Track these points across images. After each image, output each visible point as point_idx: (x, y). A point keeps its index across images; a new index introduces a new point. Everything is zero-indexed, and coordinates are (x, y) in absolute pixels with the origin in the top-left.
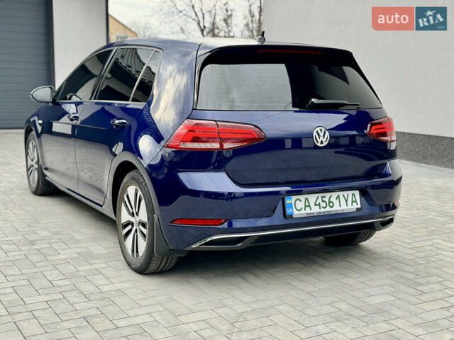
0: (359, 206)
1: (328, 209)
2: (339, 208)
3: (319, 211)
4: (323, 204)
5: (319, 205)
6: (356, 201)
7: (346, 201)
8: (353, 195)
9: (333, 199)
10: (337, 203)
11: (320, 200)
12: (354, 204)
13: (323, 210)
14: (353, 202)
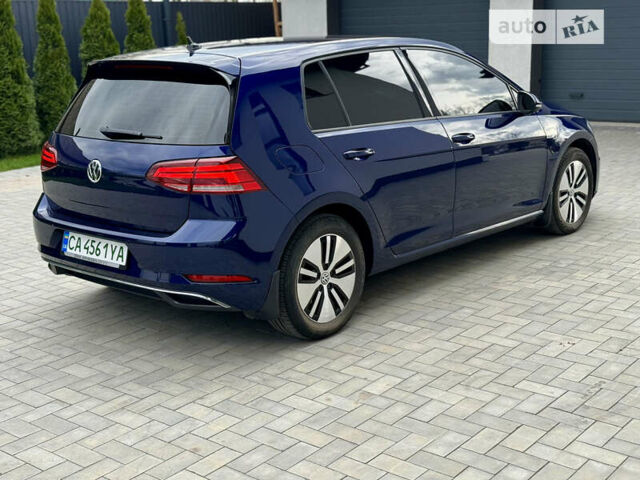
0: (124, 264)
1: (94, 256)
2: (103, 259)
3: (86, 255)
4: (91, 250)
5: (87, 249)
6: (122, 257)
7: (113, 253)
8: (122, 248)
9: (101, 247)
10: (103, 251)
11: (89, 244)
12: (120, 259)
13: (89, 255)
14: (119, 256)
